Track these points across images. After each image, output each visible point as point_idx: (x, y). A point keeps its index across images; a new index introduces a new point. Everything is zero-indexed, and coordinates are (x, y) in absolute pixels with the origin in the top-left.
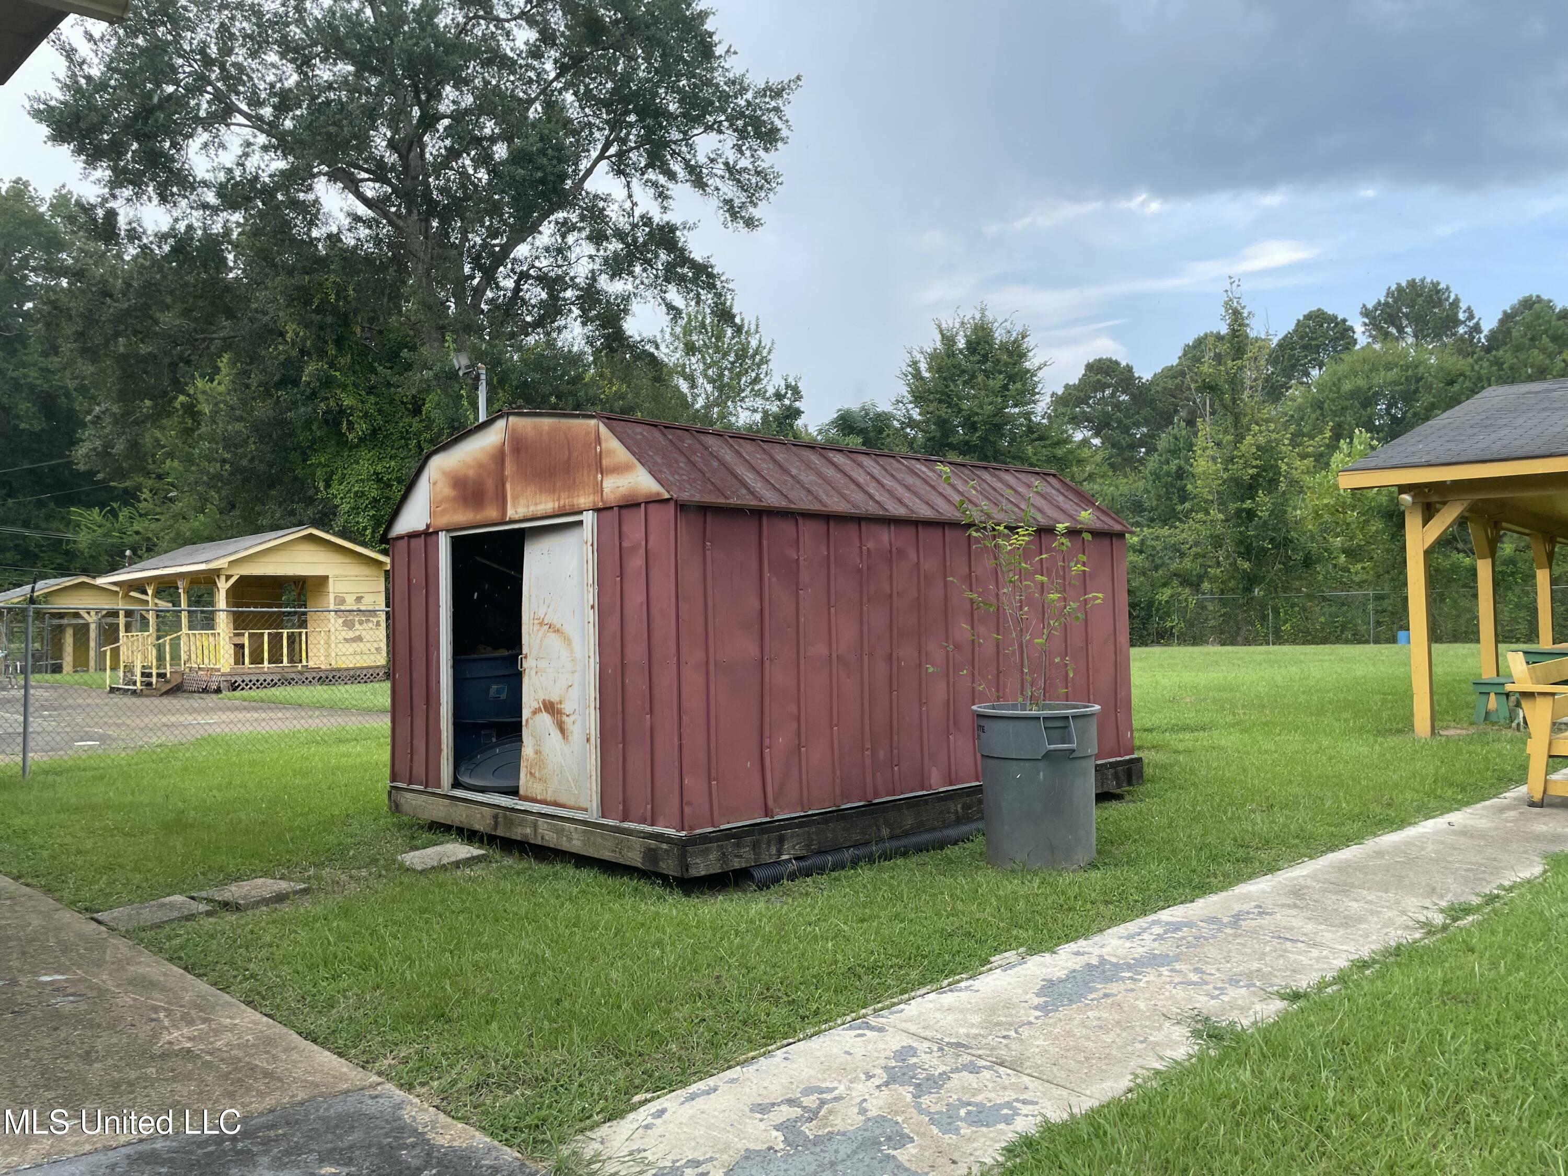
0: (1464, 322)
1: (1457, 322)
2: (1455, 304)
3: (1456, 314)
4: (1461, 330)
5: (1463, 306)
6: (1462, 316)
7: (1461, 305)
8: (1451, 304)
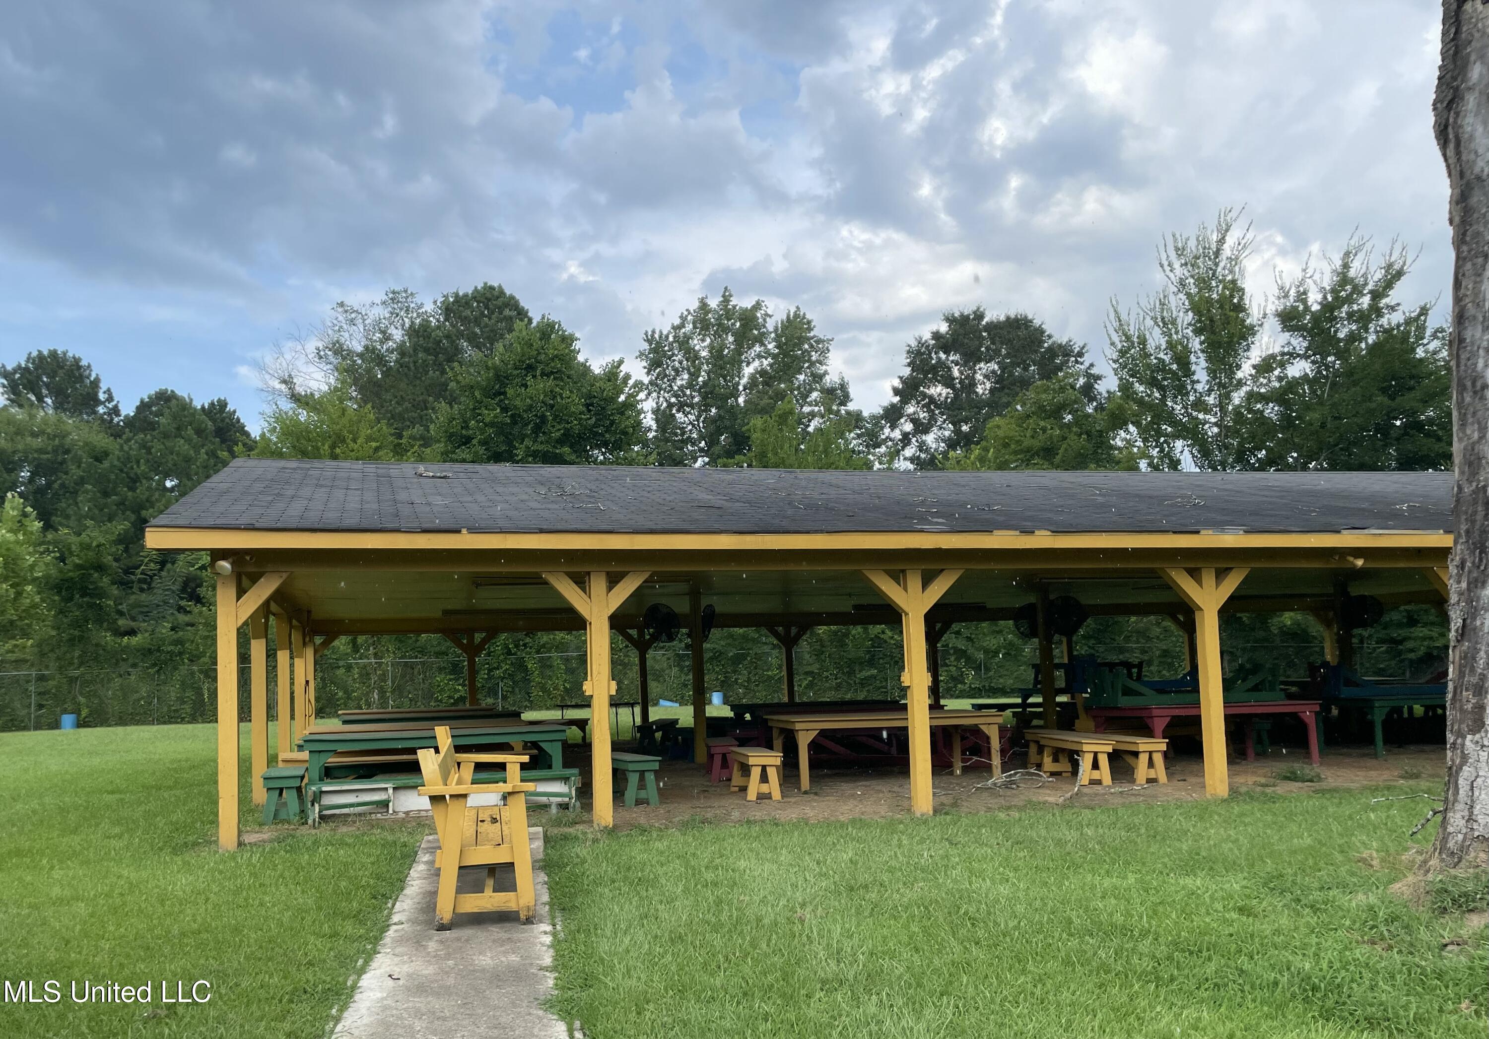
0: (103, 403)
1: (98, 402)
2: (96, 384)
3: (96, 394)
4: (101, 410)
5: (103, 386)
6: (102, 396)
7: (101, 385)
8: (91, 382)
